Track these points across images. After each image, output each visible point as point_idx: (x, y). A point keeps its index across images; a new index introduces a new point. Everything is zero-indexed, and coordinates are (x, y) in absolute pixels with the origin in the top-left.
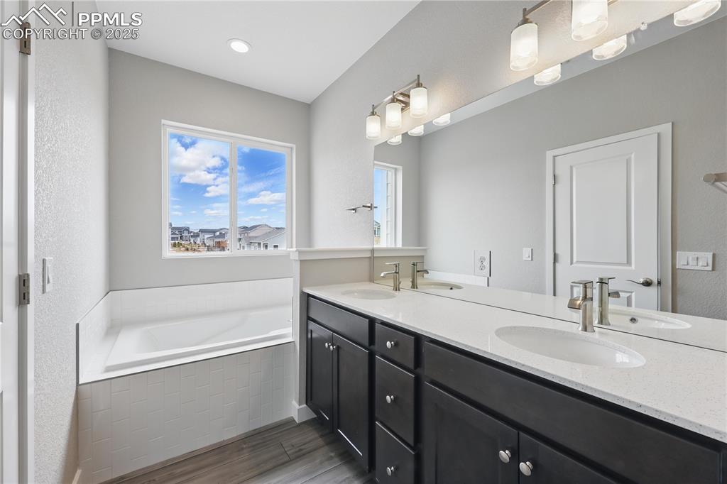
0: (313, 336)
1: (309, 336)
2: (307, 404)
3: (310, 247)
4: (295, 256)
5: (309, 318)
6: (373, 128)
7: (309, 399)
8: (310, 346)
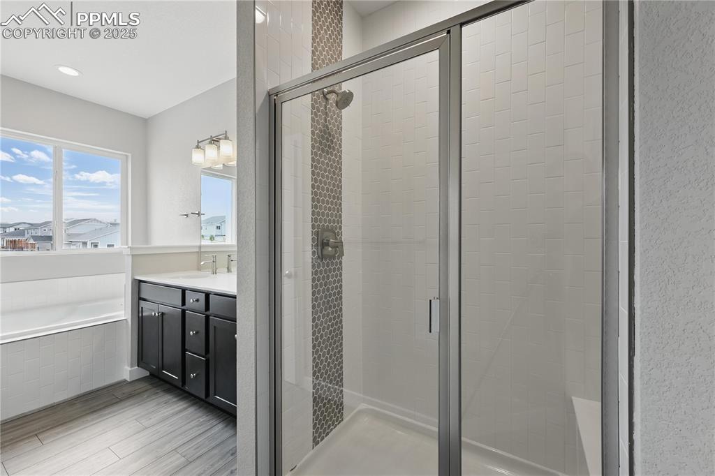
0: (144, 314)
1: (140, 315)
2: (138, 366)
3: (147, 244)
4: (128, 252)
5: (140, 299)
6: (197, 157)
7: (140, 359)
8: (141, 322)
